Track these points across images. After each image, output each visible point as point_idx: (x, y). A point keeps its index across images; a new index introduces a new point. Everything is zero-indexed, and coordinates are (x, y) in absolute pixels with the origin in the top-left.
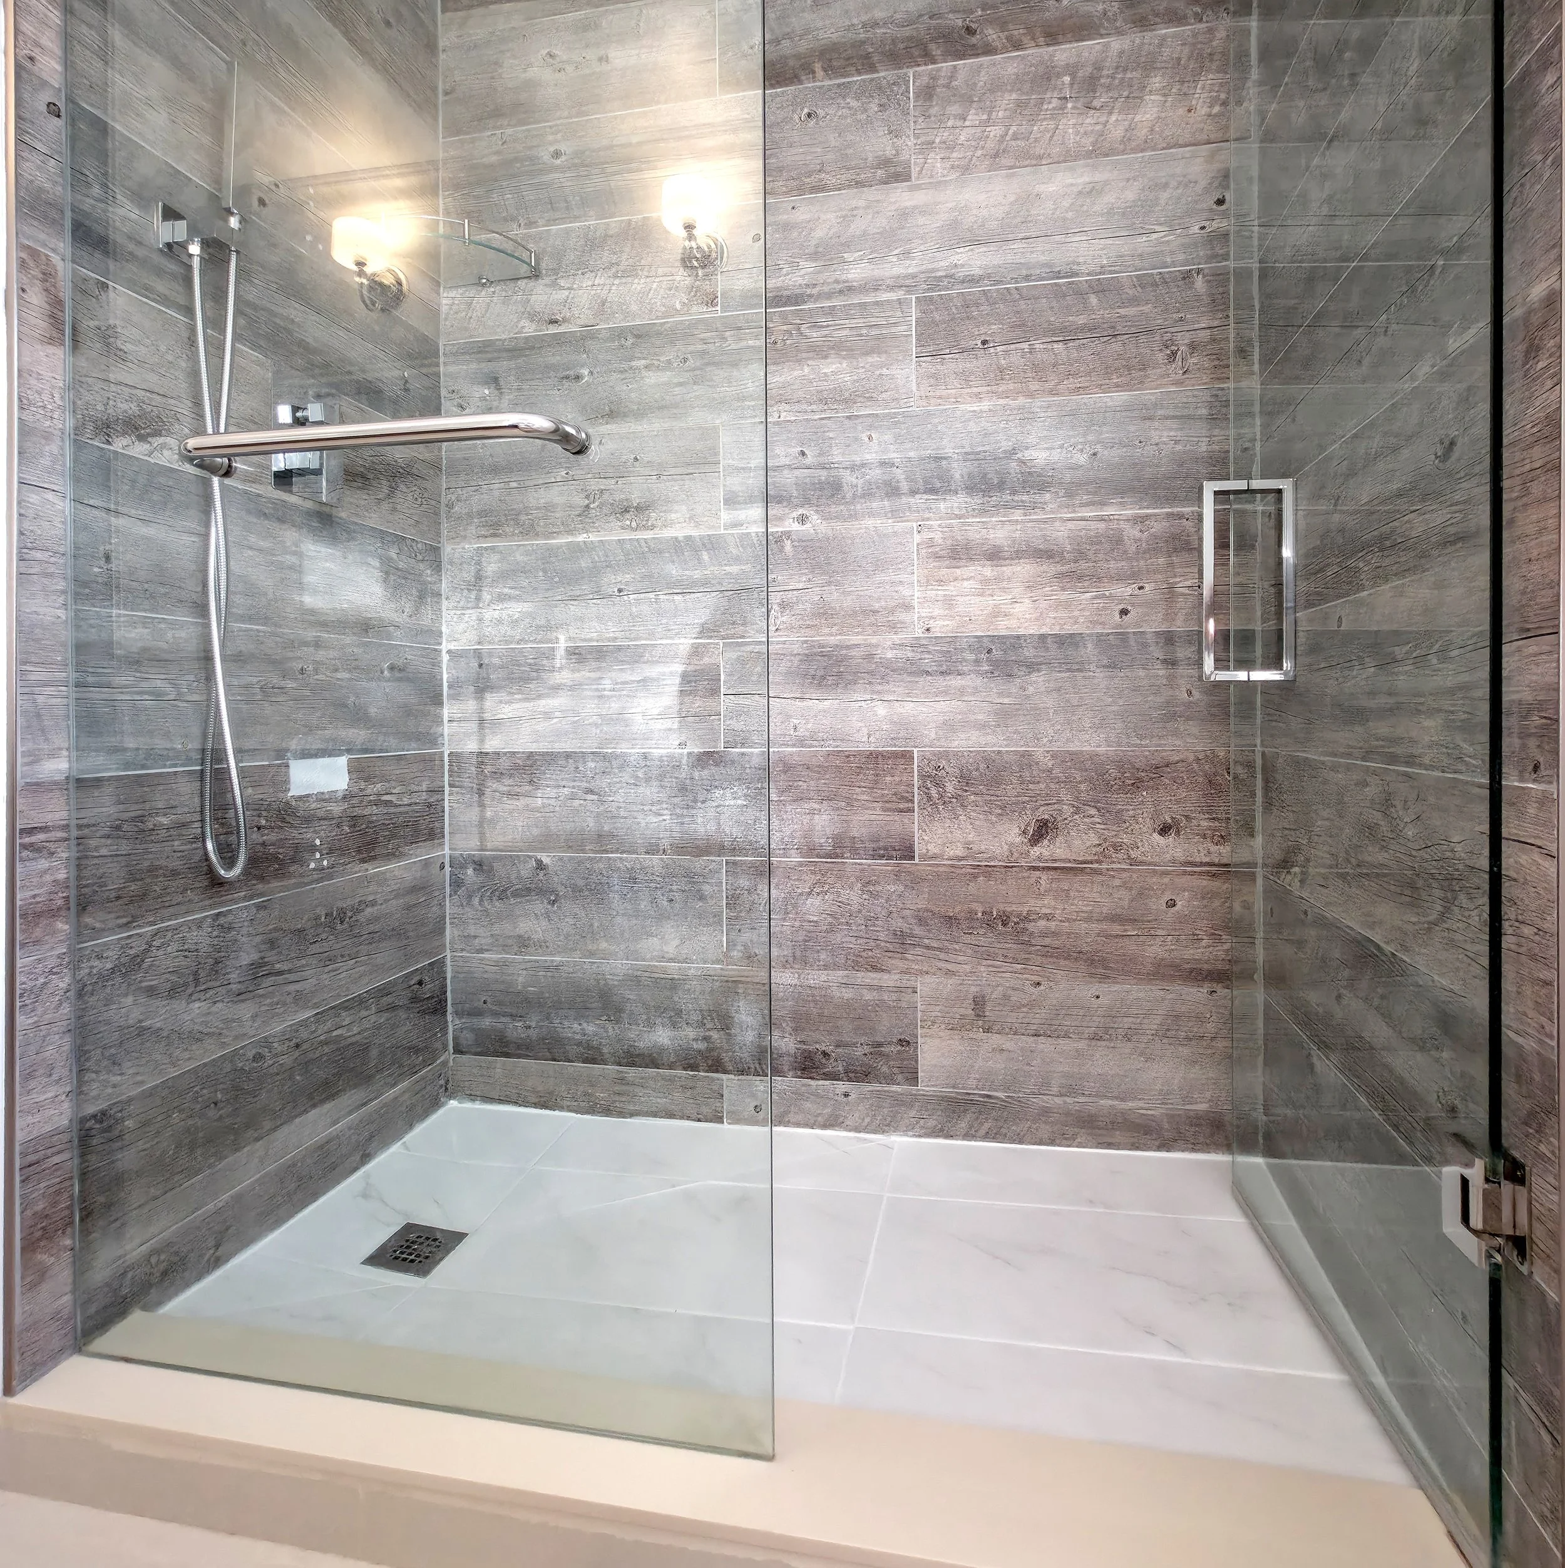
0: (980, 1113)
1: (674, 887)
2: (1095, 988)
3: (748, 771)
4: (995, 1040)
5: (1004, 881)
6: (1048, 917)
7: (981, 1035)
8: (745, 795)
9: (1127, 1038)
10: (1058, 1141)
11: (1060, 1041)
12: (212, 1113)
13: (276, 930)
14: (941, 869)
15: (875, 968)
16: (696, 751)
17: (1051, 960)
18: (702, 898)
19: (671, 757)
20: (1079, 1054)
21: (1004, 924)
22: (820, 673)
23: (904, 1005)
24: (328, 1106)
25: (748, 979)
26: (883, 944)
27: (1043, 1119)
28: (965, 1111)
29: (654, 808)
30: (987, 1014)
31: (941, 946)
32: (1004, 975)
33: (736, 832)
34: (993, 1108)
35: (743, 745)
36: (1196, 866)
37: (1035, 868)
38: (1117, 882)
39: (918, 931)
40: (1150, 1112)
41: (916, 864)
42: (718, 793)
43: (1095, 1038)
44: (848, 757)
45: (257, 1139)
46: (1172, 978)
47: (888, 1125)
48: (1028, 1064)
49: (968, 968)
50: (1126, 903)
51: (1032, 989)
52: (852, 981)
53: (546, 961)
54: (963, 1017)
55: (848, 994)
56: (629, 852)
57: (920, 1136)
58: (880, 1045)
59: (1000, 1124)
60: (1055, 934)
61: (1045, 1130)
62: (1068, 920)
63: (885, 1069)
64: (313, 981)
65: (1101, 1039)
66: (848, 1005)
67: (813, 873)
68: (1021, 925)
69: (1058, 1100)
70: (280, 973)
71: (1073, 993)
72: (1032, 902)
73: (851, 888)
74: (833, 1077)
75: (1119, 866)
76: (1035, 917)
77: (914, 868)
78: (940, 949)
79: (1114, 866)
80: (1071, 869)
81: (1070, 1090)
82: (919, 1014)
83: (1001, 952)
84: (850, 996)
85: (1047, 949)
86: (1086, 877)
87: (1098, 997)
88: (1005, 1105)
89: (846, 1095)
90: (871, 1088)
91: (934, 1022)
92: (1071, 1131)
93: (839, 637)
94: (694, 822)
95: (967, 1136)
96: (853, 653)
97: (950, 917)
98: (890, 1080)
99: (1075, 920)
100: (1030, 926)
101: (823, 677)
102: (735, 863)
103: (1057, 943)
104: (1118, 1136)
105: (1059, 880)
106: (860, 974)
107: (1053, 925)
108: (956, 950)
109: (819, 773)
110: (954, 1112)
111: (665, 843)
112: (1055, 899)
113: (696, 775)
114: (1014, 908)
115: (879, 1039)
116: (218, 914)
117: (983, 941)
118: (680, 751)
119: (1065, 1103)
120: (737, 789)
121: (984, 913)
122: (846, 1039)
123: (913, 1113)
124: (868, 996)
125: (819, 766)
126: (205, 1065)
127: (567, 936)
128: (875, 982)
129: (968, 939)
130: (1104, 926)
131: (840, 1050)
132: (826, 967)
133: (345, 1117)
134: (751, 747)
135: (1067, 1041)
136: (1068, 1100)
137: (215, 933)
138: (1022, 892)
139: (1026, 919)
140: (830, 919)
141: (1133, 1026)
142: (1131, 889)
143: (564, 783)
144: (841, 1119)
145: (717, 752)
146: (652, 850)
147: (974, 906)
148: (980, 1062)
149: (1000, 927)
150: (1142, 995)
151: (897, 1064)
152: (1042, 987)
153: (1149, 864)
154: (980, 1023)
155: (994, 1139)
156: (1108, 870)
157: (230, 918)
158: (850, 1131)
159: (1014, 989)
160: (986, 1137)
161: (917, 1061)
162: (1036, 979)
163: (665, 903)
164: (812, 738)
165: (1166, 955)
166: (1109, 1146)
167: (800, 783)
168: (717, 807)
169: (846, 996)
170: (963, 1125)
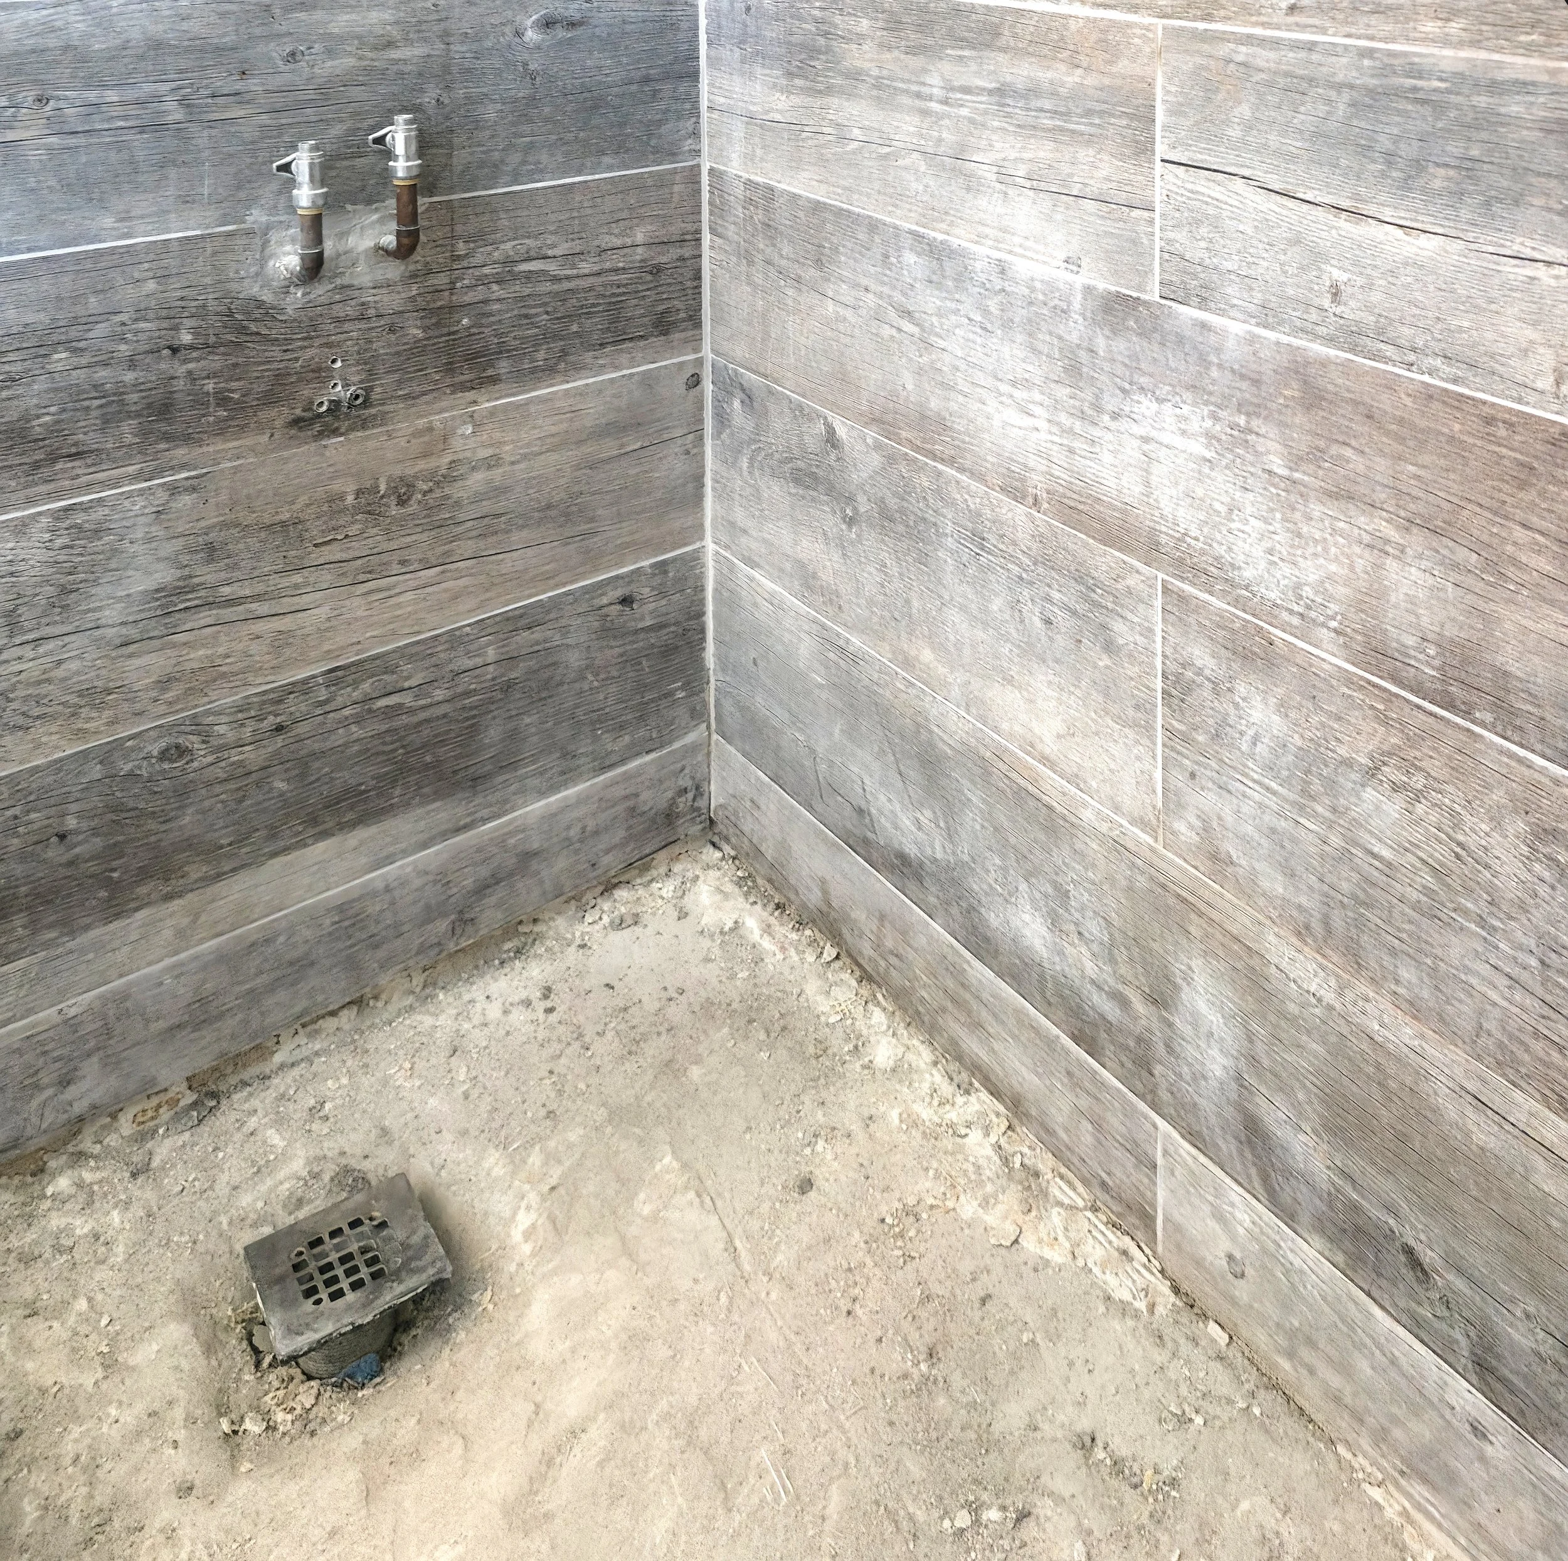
1: (1056, 595)
3: (1215, 373)
8: (1208, 435)
13: (223, 526)
16: (1100, 287)
18: (1111, 649)
19: (1051, 285)
22: (1410, 150)
29: (1018, 394)
33: (1188, 520)
35: (1203, 303)
42: (1148, 406)
53: (838, 635)
56: (973, 475)
64: (324, 612)
67: (1383, 721)
70: (231, 602)
94: (1095, 458)
96: (1514, 107)
101: (1419, 165)
109: (1402, 440)
111: (1039, 483)
113: (1101, 343)
118: (1069, 277)
120: (1198, 419)
125: (1402, 422)
127: (871, 603)
134: (1222, 313)
137: (61, 542)
145: (1147, 304)
146: (1014, 487)
157: (96, 515)
163: (1036, 622)
164: (1381, 335)
168: (1146, 439)
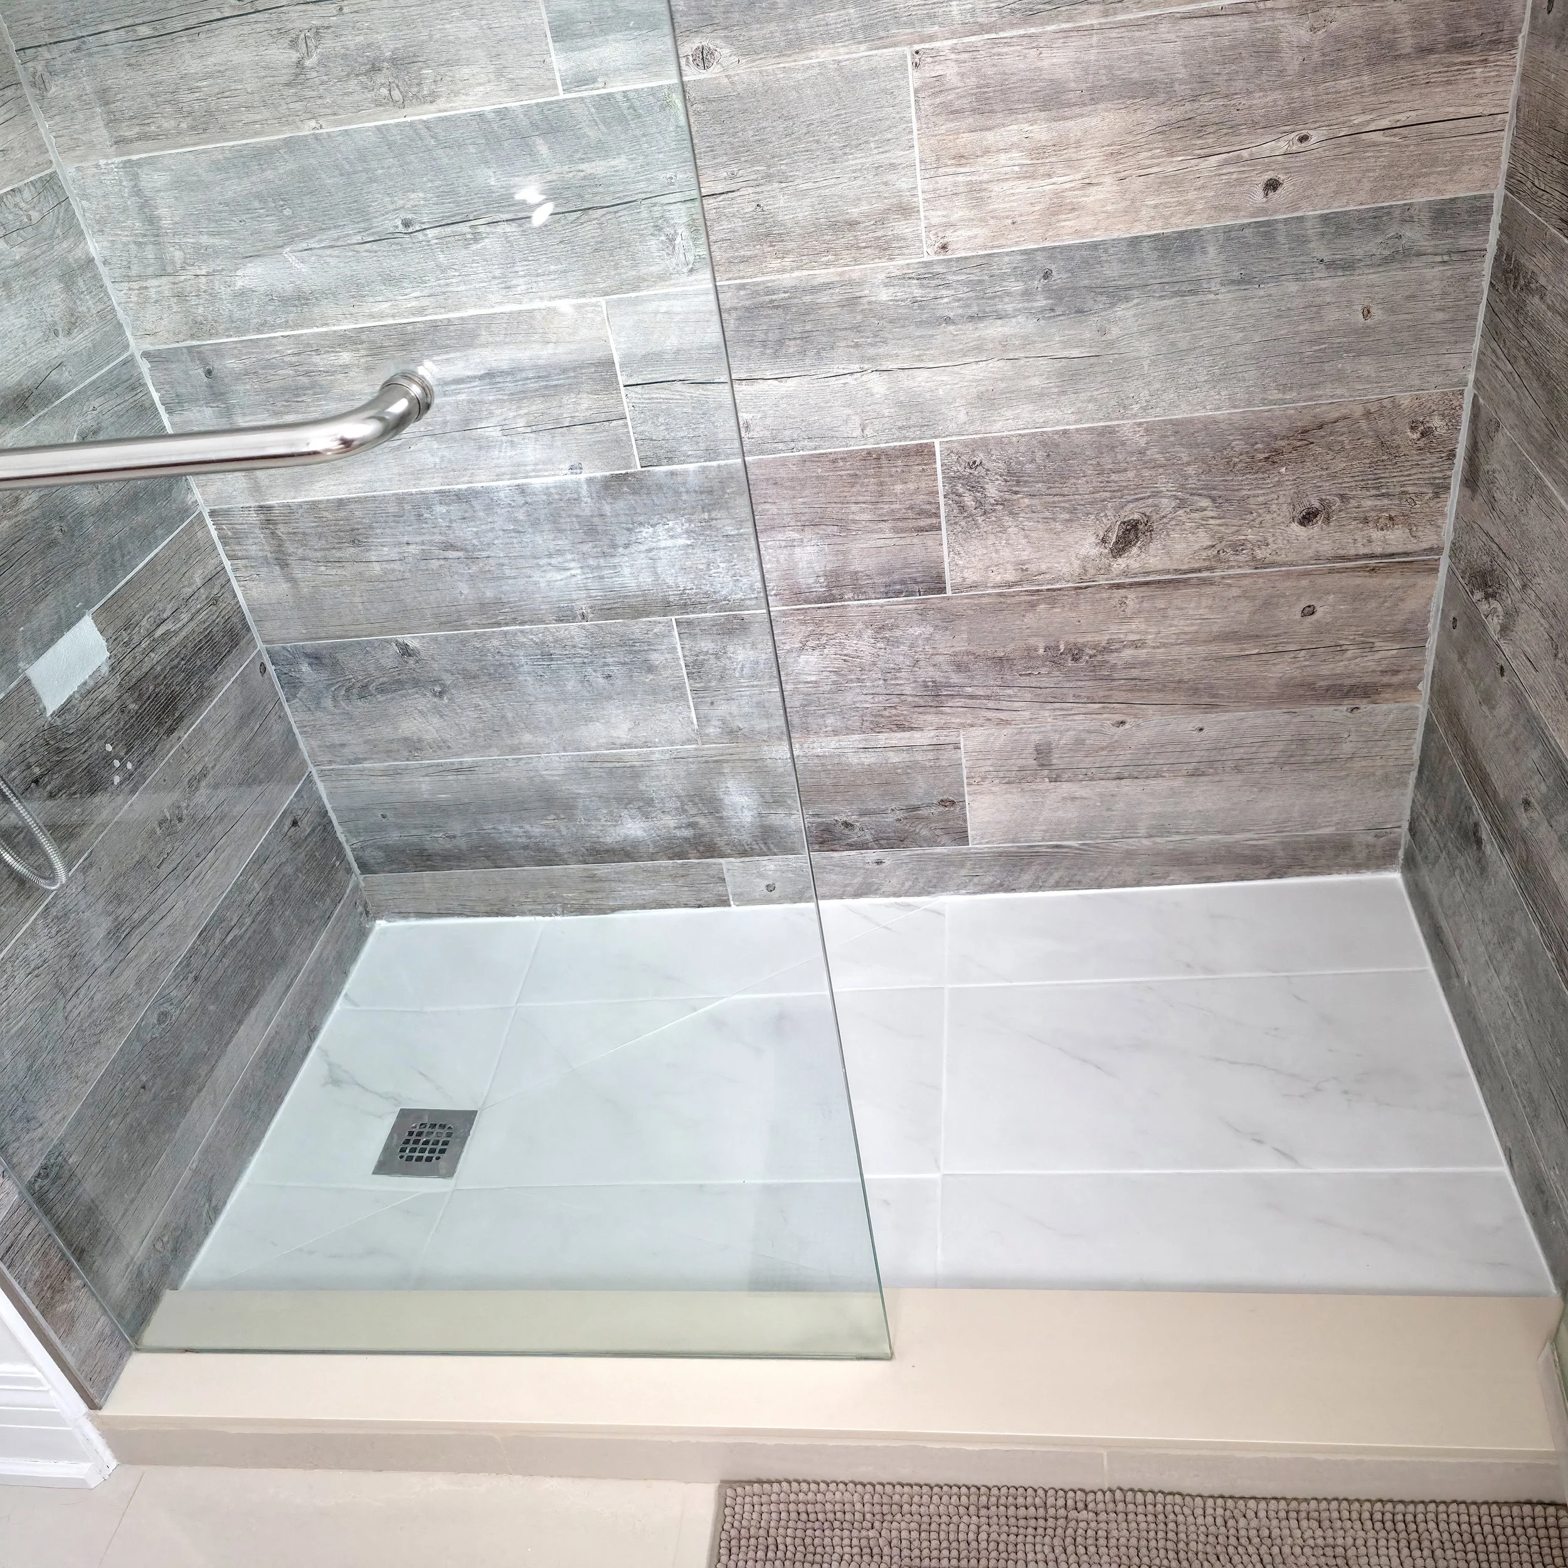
0: (1048, 863)
1: (610, 660)
2: (1198, 720)
3: (685, 497)
4: (1065, 788)
5: (1074, 606)
6: (1135, 645)
7: (1046, 785)
8: (687, 532)
9: (1237, 769)
10: (1145, 881)
11: (1151, 782)
12: (146, 1097)
13: (115, 879)
14: (985, 600)
15: (901, 727)
16: (599, 474)
17: (1139, 694)
18: (651, 669)
19: (562, 488)
20: (1173, 793)
21: (1075, 659)
22: (775, 336)
23: (943, 763)
24: (254, 1013)
25: (734, 757)
26: (910, 699)
27: (1127, 861)
28: (1029, 864)
29: (554, 561)
30: (1054, 761)
31: (989, 692)
32: (1076, 717)
33: (683, 582)
34: (1065, 858)
35: (670, 460)
36: (1350, 560)
37: (1119, 586)
38: (1235, 592)
39: (955, 679)
40: (1261, 842)
41: (948, 598)
42: (647, 531)
43: (1196, 774)
44: (834, 461)
45: (199, 1091)
46: (1300, 699)
47: (935, 886)
48: (1108, 809)
49: (1027, 714)
50: (1245, 617)
51: (1114, 730)
52: (873, 744)
53: (452, 763)
54: (1021, 769)
55: (868, 759)
56: (532, 622)
57: (974, 893)
58: (917, 808)
59: (1072, 872)
60: (1146, 664)
61: (1129, 873)
62: (1164, 645)
63: (924, 832)
64: (181, 904)
65: (1203, 774)
66: (870, 771)
67: (804, 623)
68: (1099, 658)
69: (1146, 842)
70: (142, 921)
71: (1170, 728)
72: (1114, 628)
73: (859, 636)
74: (863, 846)
75: (1239, 571)
76: (1117, 646)
77: (945, 603)
78: (988, 697)
79: (1231, 572)
80: (1170, 581)
81: (1162, 830)
82: (965, 772)
83: (1071, 692)
84: (873, 760)
85: (1133, 682)
86: (1191, 591)
87: (1201, 730)
88: (1080, 854)
89: (879, 862)
90: (908, 853)
91: (984, 778)
92: (1160, 870)
93: (796, 274)
94: (618, 574)
95: (1032, 887)
97: (1000, 658)
98: (933, 842)
99: (1173, 645)
100: (1112, 658)
102: (689, 623)
103: (1146, 674)
104: (1220, 870)
105: (1152, 597)
106: (881, 736)
107: (1143, 653)
108: (1009, 696)
109: (793, 488)
110: (1015, 866)
111: (583, 606)
112: (1147, 620)
113: (607, 509)
114: (1089, 638)
115: (915, 802)
116: (47, 908)
117: (1045, 682)
118: (574, 477)
119: (1155, 843)
120: (675, 524)
121: (1047, 648)
122: (871, 806)
123: (964, 872)
124: (894, 758)
125: (792, 480)
126: (114, 1061)
127: (473, 733)
128: (903, 743)
129: (1025, 681)
130: (1213, 647)
131: (866, 819)
132: (836, 732)
133: (275, 1012)
135: (1160, 780)
136: (1158, 840)
137: (54, 931)
138: (1100, 617)
139: (1106, 650)
140: (834, 677)
141: (1245, 756)
142: (1253, 598)
143: (406, 539)
144: (875, 887)
145: (633, 474)
146: (565, 615)
147: (1032, 641)
148: (1046, 813)
149: (1070, 663)
150: (1259, 721)
151: (940, 825)
152: (1127, 726)
153: (1281, 566)
154: (1046, 772)
155: (1067, 886)
156: (1223, 578)
157: (60, 904)
158: (888, 896)
159: (1089, 732)
160: (1057, 886)
161: (965, 821)
162: (1120, 718)
163: (601, 681)
164: (774, 439)
165: (1297, 673)
166: (1209, 880)
167: (767, 506)
168: (650, 550)
169: (867, 762)
170: (1027, 877)
